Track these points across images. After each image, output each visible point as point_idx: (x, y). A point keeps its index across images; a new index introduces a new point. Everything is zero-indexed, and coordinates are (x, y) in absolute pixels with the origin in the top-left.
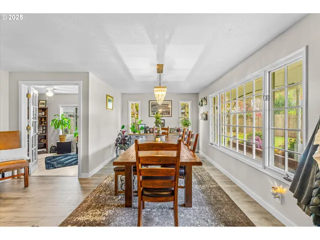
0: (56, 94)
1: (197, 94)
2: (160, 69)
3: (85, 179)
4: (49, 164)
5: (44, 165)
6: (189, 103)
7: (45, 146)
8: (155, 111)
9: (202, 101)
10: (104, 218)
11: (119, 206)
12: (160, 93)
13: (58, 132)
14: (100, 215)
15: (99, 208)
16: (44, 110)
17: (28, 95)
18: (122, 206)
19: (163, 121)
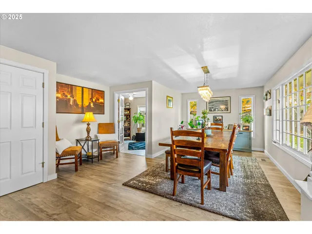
0: (135, 98)
1: (263, 87)
2: (206, 70)
3: (150, 159)
4: (130, 147)
5: (127, 148)
6: (252, 98)
7: (129, 135)
8: (212, 108)
9: (266, 95)
10: (155, 182)
11: (166, 178)
12: (205, 92)
13: (137, 126)
14: (153, 180)
15: (153, 176)
16: (129, 109)
17: (118, 100)
18: (169, 179)
19: (220, 118)
